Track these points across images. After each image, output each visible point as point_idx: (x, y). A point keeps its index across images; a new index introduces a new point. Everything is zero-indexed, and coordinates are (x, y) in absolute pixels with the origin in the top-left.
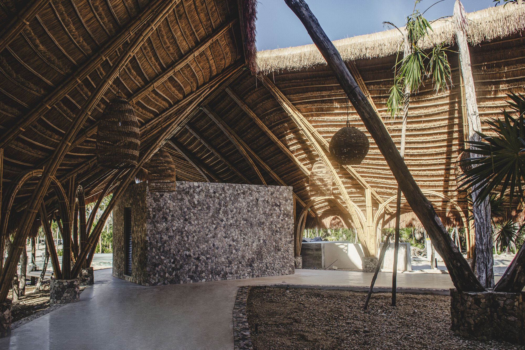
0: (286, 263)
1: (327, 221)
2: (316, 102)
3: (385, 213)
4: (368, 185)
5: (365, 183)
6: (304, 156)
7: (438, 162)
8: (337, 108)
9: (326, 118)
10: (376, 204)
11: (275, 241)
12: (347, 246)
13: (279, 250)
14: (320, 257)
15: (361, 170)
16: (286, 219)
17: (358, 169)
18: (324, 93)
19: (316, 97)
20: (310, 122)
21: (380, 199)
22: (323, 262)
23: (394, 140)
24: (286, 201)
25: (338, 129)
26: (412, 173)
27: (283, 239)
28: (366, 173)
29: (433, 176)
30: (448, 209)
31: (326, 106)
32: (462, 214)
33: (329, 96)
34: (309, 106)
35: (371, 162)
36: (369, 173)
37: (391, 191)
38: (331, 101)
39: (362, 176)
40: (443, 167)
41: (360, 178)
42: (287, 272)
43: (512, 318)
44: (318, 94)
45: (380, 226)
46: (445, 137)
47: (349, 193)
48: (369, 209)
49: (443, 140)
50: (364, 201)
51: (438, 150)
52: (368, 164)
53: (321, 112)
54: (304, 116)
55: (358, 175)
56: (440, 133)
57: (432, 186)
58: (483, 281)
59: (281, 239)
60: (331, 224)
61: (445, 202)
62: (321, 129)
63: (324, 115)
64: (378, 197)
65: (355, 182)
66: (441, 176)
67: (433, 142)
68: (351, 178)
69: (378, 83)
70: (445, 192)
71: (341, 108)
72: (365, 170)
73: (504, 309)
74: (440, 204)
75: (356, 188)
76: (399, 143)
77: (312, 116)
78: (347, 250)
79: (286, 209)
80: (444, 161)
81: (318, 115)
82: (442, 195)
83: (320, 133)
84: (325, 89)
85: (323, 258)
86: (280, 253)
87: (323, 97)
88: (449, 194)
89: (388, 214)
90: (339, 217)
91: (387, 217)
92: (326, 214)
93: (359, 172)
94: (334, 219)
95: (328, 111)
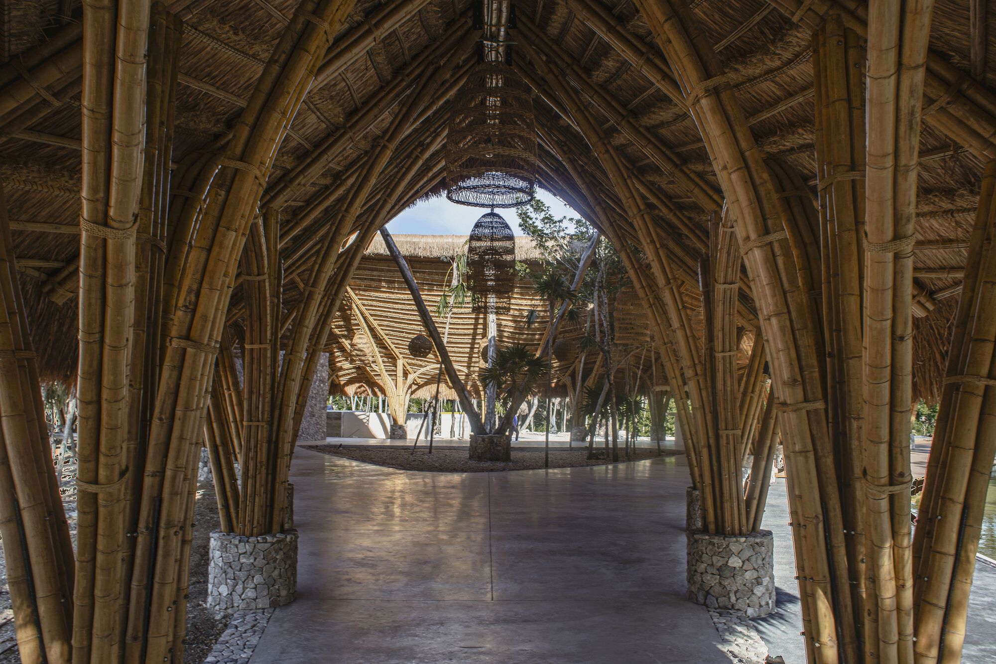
0: (319, 429)
1: (351, 390)
2: (365, 279)
3: (413, 383)
4: (401, 356)
5: (398, 354)
6: (342, 323)
7: (466, 341)
8: (384, 287)
9: (372, 294)
10: (406, 374)
11: (311, 407)
12: (368, 416)
13: (314, 416)
14: (339, 427)
15: (396, 342)
16: (322, 385)
17: (393, 341)
18: (375, 273)
19: (366, 275)
20: (356, 295)
21: (410, 370)
22: (342, 431)
23: (439, 330)
24: (323, 367)
25: (413, 336)
26: (452, 359)
27: (318, 405)
28: (401, 344)
29: (460, 353)
30: (470, 383)
31: (374, 284)
32: (481, 388)
33: (379, 276)
34: (358, 282)
35: (407, 335)
36: (403, 345)
37: (421, 363)
38: (380, 281)
39: (396, 347)
40: (469, 346)
41: (395, 349)
42: (319, 438)
43: (499, 448)
44: (369, 273)
45: (408, 395)
46: (473, 321)
47: (384, 362)
48: (400, 379)
49: (471, 324)
50: (396, 371)
51: (466, 332)
52: (404, 337)
53: (368, 289)
54: (352, 289)
55: (393, 346)
56: (469, 318)
57: (458, 361)
58: (488, 431)
59: (315, 405)
60: (356, 393)
61: (467, 375)
62: (366, 302)
63: (371, 291)
64: (408, 367)
65: (388, 352)
66: (467, 353)
67: (462, 324)
68: (385, 348)
69: (424, 273)
70: (469, 367)
71: (388, 288)
72: (400, 342)
73: (496, 444)
74: (463, 377)
75: (388, 358)
76: (444, 334)
77: (360, 290)
78: (368, 420)
79: (321, 376)
80: (470, 341)
81: (364, 290)
82: (465, 370)
83: (364, 305)
84: (376, 270)
85: (342, 427)
86: (314, 418)
87: (373, 276)
88: (472, 369)
89: (415, 384)
90: (365, 385)
91: (414, 387)
92: (350, 382)
93: (394, 343)
94: (359, 387)
95: (377, 289)
